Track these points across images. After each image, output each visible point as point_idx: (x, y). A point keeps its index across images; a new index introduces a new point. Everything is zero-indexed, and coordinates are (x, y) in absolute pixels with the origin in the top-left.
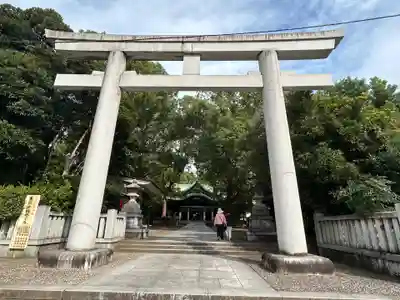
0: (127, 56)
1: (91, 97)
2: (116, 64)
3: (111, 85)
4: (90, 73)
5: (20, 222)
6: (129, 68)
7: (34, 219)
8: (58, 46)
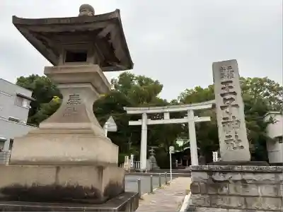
0: (148, 114)
1: (140, 127)
2: (145, 117)
3: (144, 123)
4: (137, 120)
5: (125, 164)
6: (149, 118)
7: (129, 163)
8: (129, 112)
